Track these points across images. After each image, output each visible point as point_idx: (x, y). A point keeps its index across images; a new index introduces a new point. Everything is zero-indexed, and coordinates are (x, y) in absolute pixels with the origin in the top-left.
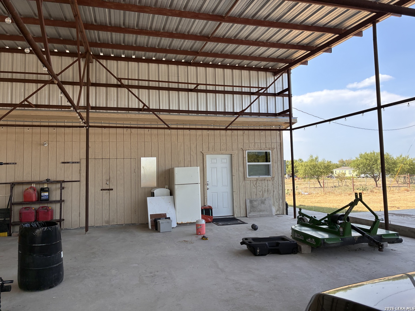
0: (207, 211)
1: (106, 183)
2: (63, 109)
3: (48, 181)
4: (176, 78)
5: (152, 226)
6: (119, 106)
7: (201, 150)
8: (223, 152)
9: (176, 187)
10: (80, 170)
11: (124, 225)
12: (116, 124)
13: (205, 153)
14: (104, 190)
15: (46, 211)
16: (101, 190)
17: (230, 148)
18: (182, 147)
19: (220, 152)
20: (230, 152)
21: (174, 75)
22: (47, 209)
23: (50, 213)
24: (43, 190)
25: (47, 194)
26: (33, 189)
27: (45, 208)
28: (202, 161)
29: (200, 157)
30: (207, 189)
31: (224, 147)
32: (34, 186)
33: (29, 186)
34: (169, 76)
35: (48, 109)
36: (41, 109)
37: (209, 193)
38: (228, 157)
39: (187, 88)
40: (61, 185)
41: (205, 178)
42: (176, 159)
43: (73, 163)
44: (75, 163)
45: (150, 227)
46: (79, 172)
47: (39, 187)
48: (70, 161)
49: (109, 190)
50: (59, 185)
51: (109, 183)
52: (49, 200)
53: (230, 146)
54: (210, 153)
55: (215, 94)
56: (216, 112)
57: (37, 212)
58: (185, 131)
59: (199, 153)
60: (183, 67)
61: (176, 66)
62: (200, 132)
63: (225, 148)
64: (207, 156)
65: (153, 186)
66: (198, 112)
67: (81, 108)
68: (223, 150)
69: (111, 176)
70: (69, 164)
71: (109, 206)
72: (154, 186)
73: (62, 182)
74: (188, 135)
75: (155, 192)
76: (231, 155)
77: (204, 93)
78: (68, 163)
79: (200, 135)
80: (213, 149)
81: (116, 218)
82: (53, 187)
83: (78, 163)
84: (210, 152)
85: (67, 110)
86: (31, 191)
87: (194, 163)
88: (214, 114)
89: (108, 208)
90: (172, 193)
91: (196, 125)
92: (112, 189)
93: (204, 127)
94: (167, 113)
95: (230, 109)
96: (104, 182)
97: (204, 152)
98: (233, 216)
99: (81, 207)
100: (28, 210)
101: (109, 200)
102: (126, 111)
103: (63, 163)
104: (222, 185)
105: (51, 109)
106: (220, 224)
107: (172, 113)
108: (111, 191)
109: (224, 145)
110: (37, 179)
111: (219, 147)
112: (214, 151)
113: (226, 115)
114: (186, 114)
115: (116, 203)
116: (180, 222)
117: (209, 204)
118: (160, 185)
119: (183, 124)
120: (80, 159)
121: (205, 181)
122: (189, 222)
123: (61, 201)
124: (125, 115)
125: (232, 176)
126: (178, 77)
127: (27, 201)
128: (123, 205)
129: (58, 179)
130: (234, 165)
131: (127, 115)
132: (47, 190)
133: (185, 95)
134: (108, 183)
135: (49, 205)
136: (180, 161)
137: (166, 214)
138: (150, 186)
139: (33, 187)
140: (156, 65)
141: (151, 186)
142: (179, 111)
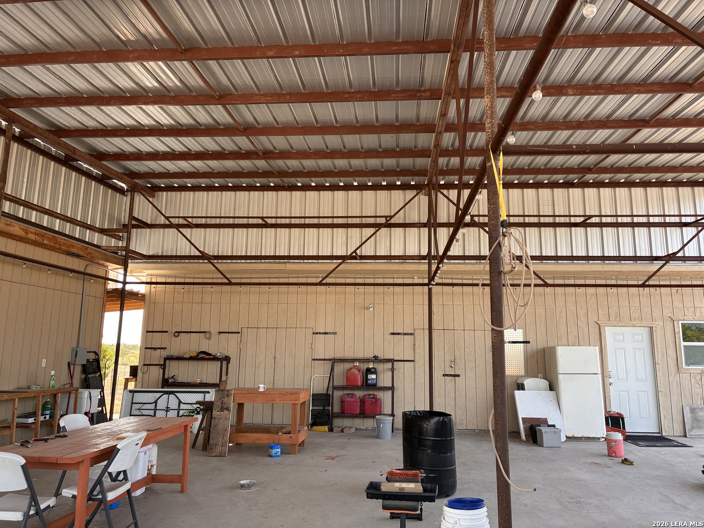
0: (615, 421)
1: (450, 365)
2: (392, 261)
3: (376, 359)
4: (551, 208)
5: (526, 435)
6: (467, 254)
7: (596, 319)
8: (635, 323)
9: (561, 377)
10: (414, 345)
11: (477, 431)
12: (462, 279)
13: (605, 325)
14: (447, 375)
15: (374, 400)
16: (444, 375)
17: (648, 316)
18: (564, 314)
19: (630, 322)
20: (649, 324)
21: (547, 204)
22: (375, 397)
23: (379, 403)
24: (369, 371)
25: (374, 376)
26: (358, 369)
27: (372, 396)
28: (598, 337)
29: (594, 330)
30: (610, 385)
31: (636, 314)
32: (357, 364)
33: (351, 365)
34: (539, 205)
35: (374, 261)
36: (366, 261)
37: (612, 390)
38: (645, 332)
39: (568, 222)
40: (393, 365)
41: (606, 365)
42: (554, 331)
43: (405, 334)
44: (408, 334)
45: (523, 437)
46: (413, 348)
47: (364, 366)
48: (401, 331)
49: (454, 376)
50: (389, 365)
51: (455, 366)
52: (376, 385)
53: (648, 312)
54: (611, 325)
55: (616, 228)
56: (620, 257)
57: (362, 401)
58: (567, 289)
59: (592, 324)
60: (560, 190)
61: (549, 190)
62: (592, 290)
63: (639, 316)
64: (607, 328)
65: (519, 374)
66: (587, 258)
67: (415, 258)
68: (635, 320)
69: (457, 356)
70: (399, 336)
71: (455, 401)
72: (521, 374)
73: (392, 361)
74: (572, 294)
75: (525, 383)
76: (651, 328)
77: (598, 228)
78: (399, 334)
79: (592, 295)
80: (616, 317)
81: (465, 419)
82: (380, 367)
83: (411, 334)
84: (611, 322)
85: (397, 261)
86: (356, 372)
87: (584, 340)
88: (617, 261)
89: (454, 403)
90: (552, 387)
91: (585, 278)
92: (459, 376)
93: (599, 282)
94: (538, 261)
95: (644, 252)
96: (448, 364)
97: (601, 322)
98: (659, 433)
99: (416, 399)
100: (352, 397)
101: (455, 392)
102: (477, 260)
103: (392, 334)
104: (637, 379)
105: (377, 261)
106: (642, 444)
107: (545, 261)
108: (457, 378)
109: (636, 311)
110: (360, 355)
111: (628, 314)
112: (619, 321)
113: (638, 262)
114: (568, 262)
115: (464, 397)
116: (570, 435)
117: (615, 409)
118: (529, 373)
119: (564, 278)
120: (414, 330)
121: (605, 371)
122: (585, 436)
123: (392, 388)
124: (477, 266)
125: (654, 364)
126: (554, 205)
127: (350, 386)
128: (475, 400)
129: (387, 357)
130: (657, 345)
131: (480, 266)
132: (374, 372)
133: (565, 232)
134: (452, 366)
135: (375, 393)
136: (561, 336)
137: (546, 419)
138: (515, 374)
139: (356, 366)
140: (519, 190)
141: (517, 374)
142: (556, 258)
